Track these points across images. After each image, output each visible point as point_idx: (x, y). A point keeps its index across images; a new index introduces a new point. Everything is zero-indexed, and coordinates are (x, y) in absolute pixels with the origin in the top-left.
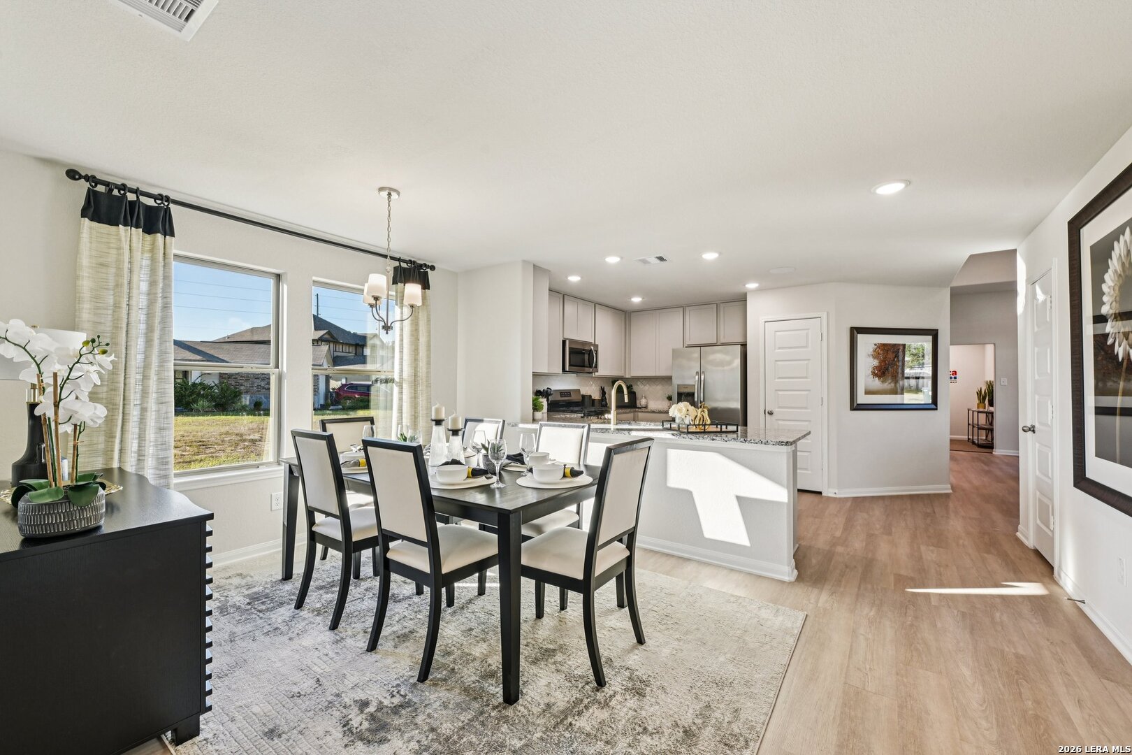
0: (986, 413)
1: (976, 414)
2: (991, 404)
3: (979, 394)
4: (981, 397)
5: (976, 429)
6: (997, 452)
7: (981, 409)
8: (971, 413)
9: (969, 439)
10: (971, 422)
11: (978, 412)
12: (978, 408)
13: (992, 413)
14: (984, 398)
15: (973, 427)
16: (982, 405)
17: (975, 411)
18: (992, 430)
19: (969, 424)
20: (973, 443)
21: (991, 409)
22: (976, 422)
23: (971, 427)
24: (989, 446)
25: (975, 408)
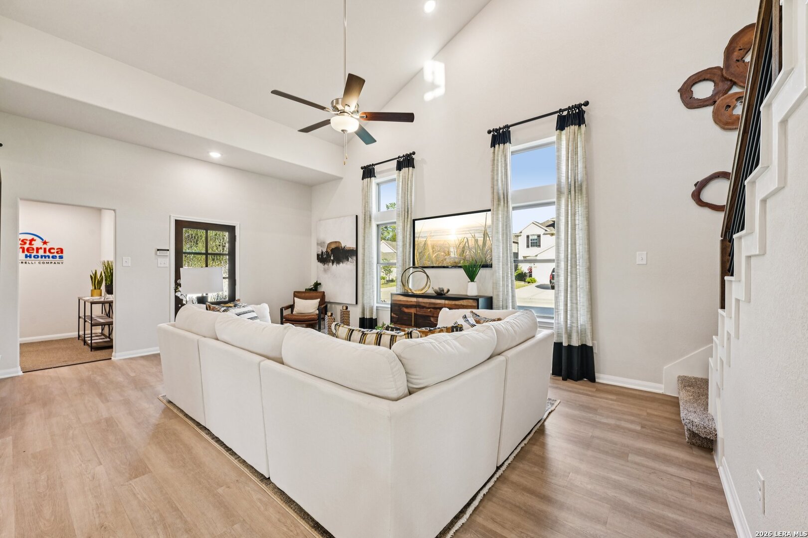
0: (103, 303)
1: (88, 305)
2: (110, 291)
3: (93, 278)
4: (96, 282)
5: (88, 325)
6: (118, 355)
7: (96, 298)
8: (82, 303)
9: (79, 336)
10: (82, 314)
11: (92, 303)
12: (92, 296)
13: (110, 303)
14: (100, 283)
15: (85, 321)
16: (97, 291)
17: (88, 301)
18: (110, 324)
19: (79, 317)
20: (85, 342)
21: (110, 297)
22: (88, 313)
23: (82, 321)
24: (108, 346)
25: (89, 298)
